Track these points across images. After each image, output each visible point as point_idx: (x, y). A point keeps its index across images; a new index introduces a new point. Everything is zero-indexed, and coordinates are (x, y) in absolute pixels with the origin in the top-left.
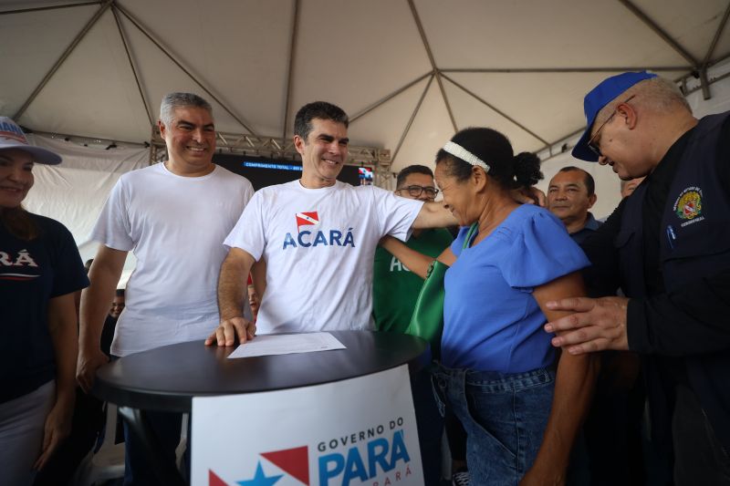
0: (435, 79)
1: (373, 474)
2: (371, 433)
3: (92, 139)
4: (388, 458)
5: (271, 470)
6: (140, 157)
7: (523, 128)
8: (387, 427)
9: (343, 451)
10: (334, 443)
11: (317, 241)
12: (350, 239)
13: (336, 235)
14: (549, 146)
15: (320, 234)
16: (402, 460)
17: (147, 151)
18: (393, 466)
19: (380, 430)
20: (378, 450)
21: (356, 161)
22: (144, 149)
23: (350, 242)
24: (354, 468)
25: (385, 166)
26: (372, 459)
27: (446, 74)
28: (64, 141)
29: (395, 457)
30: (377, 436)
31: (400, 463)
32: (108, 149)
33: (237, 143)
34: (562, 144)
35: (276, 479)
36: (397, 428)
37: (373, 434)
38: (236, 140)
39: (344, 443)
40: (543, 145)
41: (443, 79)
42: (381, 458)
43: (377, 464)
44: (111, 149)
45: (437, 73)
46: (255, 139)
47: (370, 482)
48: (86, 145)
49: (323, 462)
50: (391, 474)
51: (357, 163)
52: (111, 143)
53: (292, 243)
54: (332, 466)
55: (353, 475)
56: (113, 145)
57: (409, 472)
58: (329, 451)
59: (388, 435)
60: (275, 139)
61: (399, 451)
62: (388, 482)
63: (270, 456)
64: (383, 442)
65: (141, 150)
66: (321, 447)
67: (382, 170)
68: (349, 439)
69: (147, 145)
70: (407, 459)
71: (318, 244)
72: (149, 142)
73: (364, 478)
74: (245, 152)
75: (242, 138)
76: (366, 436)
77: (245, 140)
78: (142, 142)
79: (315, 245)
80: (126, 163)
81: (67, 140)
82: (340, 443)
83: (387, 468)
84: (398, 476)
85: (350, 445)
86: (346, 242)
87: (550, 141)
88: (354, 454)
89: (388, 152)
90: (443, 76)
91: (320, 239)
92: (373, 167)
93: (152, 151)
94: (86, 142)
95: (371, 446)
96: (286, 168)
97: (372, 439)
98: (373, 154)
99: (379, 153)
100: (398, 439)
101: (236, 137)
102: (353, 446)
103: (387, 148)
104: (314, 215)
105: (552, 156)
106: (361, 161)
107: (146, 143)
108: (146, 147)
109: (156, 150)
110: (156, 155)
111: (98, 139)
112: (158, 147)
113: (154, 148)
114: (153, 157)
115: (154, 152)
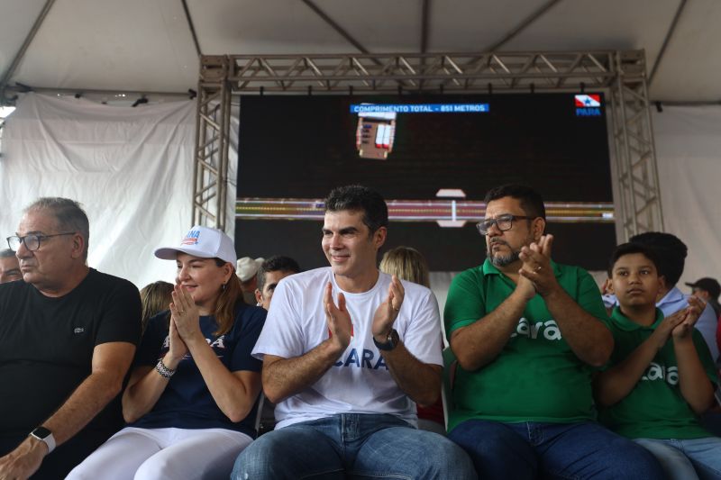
3: (113, 93)
6: (181, 115)
12: (383, 361)
13: (367, 355)
15: (354, 352)
17: (193, 104)
21: (569, 81)
22: (189, 101)
25: (634, 86)
28: (72, 98)
32: (135, 105)
33: (338, 72)
44: (140, 105)
46: (369, 62)
48: (104, 103)
51: (573, 86)
52: (139, 97)
56: (143, 101)
60: (406, 56)
65: (185, 103)
67: (630, 95)
69: (192, 94)
71: (350, 364)
72: (196, 88)
74: (351, 88)
75: (345, 62)
77: (352, 66)
78: (186, 91)
80: (161, 127)
81: (78, 96)
89: (641, 54)
92: (606, 91)
93: (200, 102)
94: (105, 99)
96: (427, 109)
98: (606, 65)
99: (618, 58)
101: (337, 62)
103: (639, 47)
106: (578, 81)
107: (191, 91)
108: (191, 98)
109: (207, 97)
110: (206, 106)
111: (122, 92)
112: (210, 92)
113: (203, 93)
114: (202, 109)
115: (203, 100)
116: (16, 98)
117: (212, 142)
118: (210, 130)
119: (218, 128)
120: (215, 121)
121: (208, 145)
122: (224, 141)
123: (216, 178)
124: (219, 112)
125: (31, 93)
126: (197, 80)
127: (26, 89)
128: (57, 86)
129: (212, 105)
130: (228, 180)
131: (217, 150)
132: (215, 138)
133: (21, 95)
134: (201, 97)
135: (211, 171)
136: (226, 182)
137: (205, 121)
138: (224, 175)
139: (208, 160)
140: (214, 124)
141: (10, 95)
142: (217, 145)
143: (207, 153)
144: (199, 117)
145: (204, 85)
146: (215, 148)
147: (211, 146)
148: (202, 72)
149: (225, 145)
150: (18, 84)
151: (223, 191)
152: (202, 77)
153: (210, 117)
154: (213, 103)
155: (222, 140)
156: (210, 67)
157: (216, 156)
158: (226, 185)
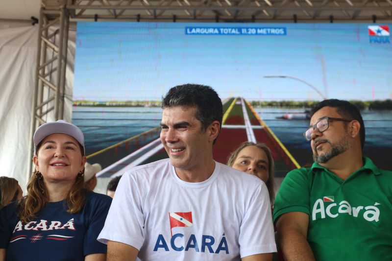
6: (28, 35)
11: (189, 246)
12: (223, 246)
13: (208, 241)
15: (193, 237)
17: (35, 29)
22: (31, 27)
23: (223, 249)
53: (165, 246)
65: (27, 28)
69: (34, 21)
71: (190, 249)
72: (37, 15)
78: (29, 18)
79: (187, 249)
86: (220, 248)
91: (192, 243)
93: (41, 27)
104: (188, 216)
107: (33, 18)
108: (33, 24)
109: (47, 23)
110: (47, 30)
112: (50, 18)
113: (45, 20)
114: (43, 33)
115: (44, 26)
117: (52, 61)
118: (50, 52)
119: (57, 49)
120: (54, 43)
121: (48, 64)
122: (63, 61)
123: (54, 93)
124: (58, 36)
126: (39, 8)
129: (52, 30)
130: (65, 95)
131: (55, 69)
132: (54, 59)
134: (42, 23)
135: (50, 87)
136: (63, 97)
137: (46, 43)
138: (61, 92)
139: (48, 78)
140: (53, 46)
142: (56, 64)
143: (46, 72)
144: (40, 40)
145: (46, 12)
146: (54, 67)
147: (50, 65)
148: (44, 1)
149: (63, 65)
151: (61, 104)
152: (44, 5)
153: (50, 40)
154: (52, 29)
155: (60, 61)
157: (55, 75)
158: (63, 101)
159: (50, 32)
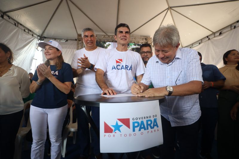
0: (169, 11)
1: (148, 129)
2: (147, 117)
3: (61, 39)
4: (152, 125)
5: (120, 123)
6: (74, 44)
7: (203, 27)
8: (152, 117)
9: (140, 121)
10: (137, 119)
12: (131, 68)
13: (127, 67)
14: (214, 33)
15: (123, 66)
16: (156, 127)
17: (76, 42)
18: (153, 128)
19: (150, 117)
20: (149, 123)
24: (142, 126)
26: (148, 125)
27: (173, 8)
29: (154, 125)
30: (149, 119)
31: (155, 127)
33: (102, 38)
34: (220, 32)
35: (121, 126)
36: (155, 118)
37: (148, 118)
38: (102, 37)
39: (140, 119)
40: (211, 33)
41: (172, 10)
42: (150, 125)
43: (149, 126)
45: (170, 8)
47: (147, 131)
49: (134, 123)
50: (153, 130)
52: (66, 40)
53: (115, 68)
54: (136, 125)
55: (142, 128)
56: (67, 41)
57: (158, 130)
58: (135, 121)
59: (152, 119)
61: (155, 124)
62: (152, 132)
63: (120, 120)
64: (151, 121)
65: (74, 41)
66: (133, 119)
68: (141, 118)
69: (76, 40)
70: (158, 127)
72: (77, 39)
73: (145, 129)
74: (104, 41)
75: (103, 36)
76: (146, 118)
78: (75, 39)
79: (121, 69)
80: (71, 46)
81: (55, 40)
82: (138, 119)
83: (152, 128)
84: (155, 131)
85: (141, 120)
87: (214, 31)
88: (142, 122)
90: (172, 9)
94: (60, 40)
95: (147, 121)
97: (147, 119)
98: (146, 39)
99: (148, 39)
100: (155, 120)
101: (102, 36)
102: (142, 120)
103: (151, 37)
104: (121, 60)
105: (215, 37)
106: (141, 42)
111: (63, 39)
112: (79, 40)
115: (78, 42)
116: (44, 39)
125: (46, 39)
127: (45, 38)
128: (51, 37)
133: (45, 39)
141: (42, 39)
148: (78, 37)
150: (44, 37)
156: (79, 36)
159: (80, 43)
